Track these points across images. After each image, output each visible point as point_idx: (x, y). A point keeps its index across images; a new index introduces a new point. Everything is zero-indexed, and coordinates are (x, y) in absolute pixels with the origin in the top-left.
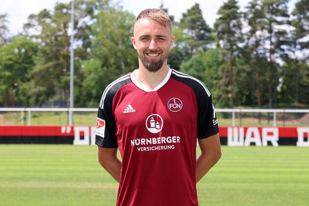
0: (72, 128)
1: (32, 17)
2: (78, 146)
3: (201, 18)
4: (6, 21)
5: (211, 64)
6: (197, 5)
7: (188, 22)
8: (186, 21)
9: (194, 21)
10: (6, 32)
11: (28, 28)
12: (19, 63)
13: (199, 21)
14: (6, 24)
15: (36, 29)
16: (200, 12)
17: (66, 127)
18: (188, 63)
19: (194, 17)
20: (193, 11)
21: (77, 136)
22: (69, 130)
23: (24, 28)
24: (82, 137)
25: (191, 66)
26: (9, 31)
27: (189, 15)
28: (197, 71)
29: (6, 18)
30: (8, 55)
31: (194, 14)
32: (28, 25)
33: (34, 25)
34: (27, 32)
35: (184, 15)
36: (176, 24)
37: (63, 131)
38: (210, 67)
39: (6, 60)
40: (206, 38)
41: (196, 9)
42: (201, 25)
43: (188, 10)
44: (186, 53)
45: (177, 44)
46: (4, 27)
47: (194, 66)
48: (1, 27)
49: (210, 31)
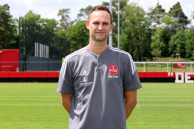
0: (174, 73)
1: (82, 10)
2: (177, 83)
3: (181, 10)
4: (69, 13)
5: (190, 36)
6: (179, 3)
7: (173, 13)
8: (172, 12)
9: (177, 12)
10: (69, 19)
11: (80, 17)
12: (79, 36)
13: (180, 12)
14: (68, 14)
15: (85, 17)
17: (171, 73)
18: (176, 36)
19: (177, 10)
20: (176, 7)
21: (177, 78)
22: (172, 75)
23: (78, 16)
24: (180, 79)
25: (177, 38)
26: (70, 18)
27: (174, 9)
28: (181, 40)
29: (69, 11)
30: (73, 32)
31: (177, 8)
32: (80, 15)
33: (83, 15)
34: (80, 19)
35: (171, 9)
36: (166, 14)
37: (169, 75)
38: (190, 38)
40: (183, 22)
41: (178, 5)
42: (180, 14)
43: (173, 6)
44: (173, 31)
45: (168, 25)
46: (68, 16)
47: (180, 38)
48: (65, 16)
49: (186, 18)
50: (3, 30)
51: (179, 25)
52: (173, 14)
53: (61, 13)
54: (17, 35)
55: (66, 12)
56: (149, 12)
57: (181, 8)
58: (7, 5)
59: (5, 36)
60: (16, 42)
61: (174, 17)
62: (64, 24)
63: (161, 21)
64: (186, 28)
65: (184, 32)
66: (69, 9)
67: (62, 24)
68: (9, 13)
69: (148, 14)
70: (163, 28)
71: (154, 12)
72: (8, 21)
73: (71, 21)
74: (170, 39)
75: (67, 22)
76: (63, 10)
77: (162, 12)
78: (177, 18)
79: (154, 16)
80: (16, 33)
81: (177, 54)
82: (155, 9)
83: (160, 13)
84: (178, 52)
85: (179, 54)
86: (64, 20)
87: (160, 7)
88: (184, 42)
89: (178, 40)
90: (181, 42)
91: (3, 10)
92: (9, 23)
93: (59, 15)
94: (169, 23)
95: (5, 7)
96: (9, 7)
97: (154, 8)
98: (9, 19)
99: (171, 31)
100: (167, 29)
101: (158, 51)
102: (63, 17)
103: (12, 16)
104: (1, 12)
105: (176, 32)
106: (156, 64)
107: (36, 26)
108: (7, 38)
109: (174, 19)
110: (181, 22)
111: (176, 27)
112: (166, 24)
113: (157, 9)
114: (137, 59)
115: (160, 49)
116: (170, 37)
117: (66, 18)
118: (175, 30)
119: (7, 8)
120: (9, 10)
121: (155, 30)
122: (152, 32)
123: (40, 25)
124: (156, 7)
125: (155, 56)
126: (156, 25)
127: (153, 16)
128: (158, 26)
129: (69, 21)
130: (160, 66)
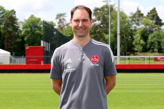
3: (157, 14)
4: (65, 16)
8: (149, 16)
9: (153, 16)
10: (65, 22)
13: (156, 16)
14: (65, 18)
16: (156, 11)
18: (153, 35)
19: (154, 14)
20: (153, 11)
25: (154, 36)
26: (66, 21)
27: (151, 13)
28: (157, 38)
29: (65, 15)
30: (69, 32)
31: (154, 12)
35: (149, 13)
36: (145, 17)
39: (69, 34)
40: (158, 24)
41: (154, 10)
42: (156, 18)
43: (150, 11)
44: (150, 31)
45: (146, 26)
46: (64, 19)
47: (156, 36)
48: (62, 19)
49: (161, 20)
50: (11, 31)
51: (155, 26)
52: (151, 17)
53: (59, 17)
54: (21, 35)
55: (62, 16)
56: (130, 16)
57: (156, 12)
58: (13, 10)
59: (12, 35)
60: (21, 40)
61: (151, 19)
62: (61, 25)
63: (140, 23)
64: (161, 29)
65: (159, 32)
66: (65, 13)
67: (59, 26)
68: (15, 17)
69: (130, 17)
70: (143, 29)
71: (134, 16)
72: (15, 23)
73: (66, 23)
74: (148, 38)
75: (63, 24)
76: (60, 14)
77: (141, 16)
78: (153, 21)
79: (135, 19)
80: (21, 33)
81: (155, 50)
82: (136, 14)
83: (140, 16)
84: (156, 49)
85: (157, 50)
86: (61, 22)
87: (139, 11)
88: (160, 40)
89: (155, 39)
90: (157, 40)
91: (10, 14)
92: (15, 25)
93: (57, 18)
94: (147, 25)
95: (12, 12)
96: (15, 12)
97: (134, 13)
98: (15, 21)
99: (148, 31)
100: (146, 29)
101: (139, 47)
102: (60, 20)
103: (18, 19)
104: (9, 16)
105: (153, 32)
106: (138, 58)
107: (38, 27)
108: (13, 38)
109: (151, 22)
110: (156, 23)
111: (153, 28)
112: (145, 26)
113: (137, 13)
114: (123, 53)
115: (141, 46)
116: (148, 36)
117: (62, 20)
118: (152, 30)
119: (13, 13)
120: (15, 14)
121: (135, 30)
122: (133, 32)
123: (40, 26)
124: (137, 12)
125: (137, 52)
126: (136, 26)
127: (133, 19)
128: (138, 27)
129: (65, 23)
130: (142, 59)
